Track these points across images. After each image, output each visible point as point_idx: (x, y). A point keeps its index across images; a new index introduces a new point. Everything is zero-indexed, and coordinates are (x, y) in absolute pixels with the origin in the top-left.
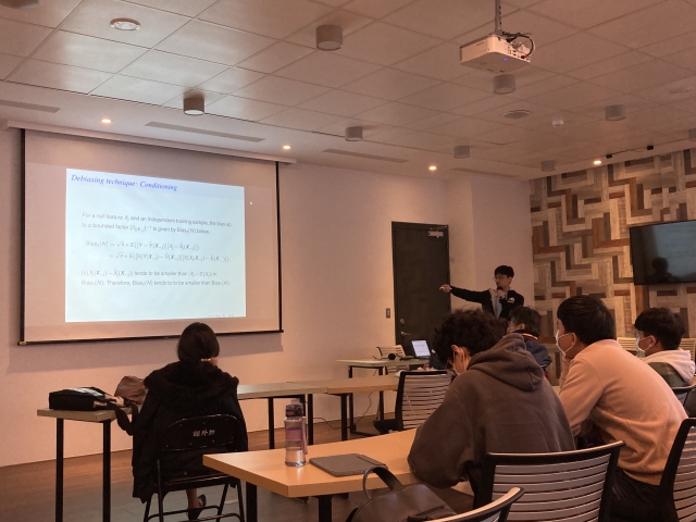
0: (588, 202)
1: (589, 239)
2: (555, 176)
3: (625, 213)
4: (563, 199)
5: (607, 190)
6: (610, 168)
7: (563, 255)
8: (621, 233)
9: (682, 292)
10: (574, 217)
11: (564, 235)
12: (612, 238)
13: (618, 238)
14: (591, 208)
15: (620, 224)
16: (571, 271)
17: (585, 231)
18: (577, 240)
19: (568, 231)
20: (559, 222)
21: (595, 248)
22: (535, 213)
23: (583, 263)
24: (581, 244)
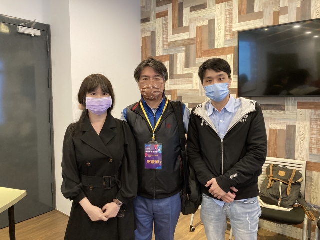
0: (193, 9)
1: (193, 48)
3: (232, 18)
4: (169, 8)
8: (226, 41)
9: (291, 107)
10: (179, 27)
11: (169, 44)
12: (216, 47)
13: (222, 46)
14: (196, 16)
15: (226, 31)
16: (173, 80)
17: (189, 39)
18: (181, 49)
19: (173, 40)
20: (166, 32)
21: (197, 57)
22: (144, 24)
23: (185, 73)
24: (184, 53)
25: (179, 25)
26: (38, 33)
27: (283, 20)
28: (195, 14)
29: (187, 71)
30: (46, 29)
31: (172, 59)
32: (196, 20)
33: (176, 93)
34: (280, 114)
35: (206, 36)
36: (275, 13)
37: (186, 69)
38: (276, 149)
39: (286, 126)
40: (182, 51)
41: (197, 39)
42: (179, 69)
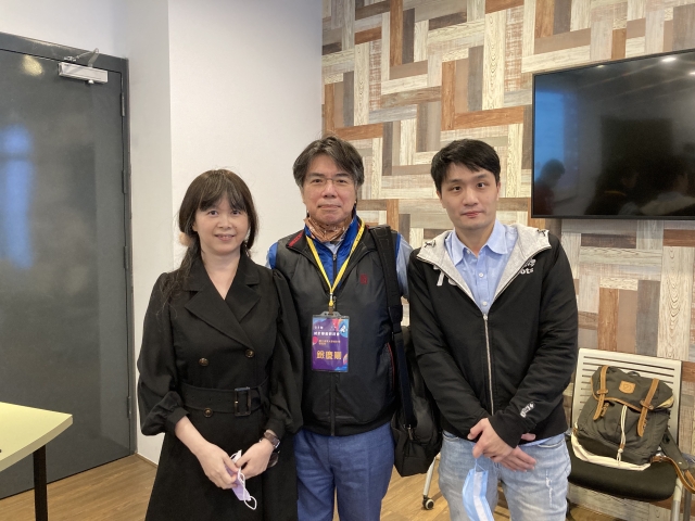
0: (436, 24)
1: (434, 109)
3: (520, 44)
4: (384, 21)
7: (377, 144)
8: (507, 94)
9: (648, 241)
10: (404, 62)
11: (383, 101)
12: (485, 107)
13: (499, 106)
14: (442, 38)
15: (507, 72)
16: (391, 178)
17: (427, 90)
18: (408, 111)
19: (392, 91)
20: (375, 74)
21: (444, 129)
22: (330, 56)
23: (416, 163)
24: (415, 120)
25: (404, 59)
26: (103, 76)
27: (634, 49)
28: (440, 35)
30: (118, 69)
31: (388, 132)
32: (442, 47)
33: (397, 207)
34: (625, 257)
35: (462, 83)
36: (616, 33)
37: (419, 154)
38: (614, 332)
39: (637, 281)
40: (410, 116)
41: (443, 90)
42: (403, 155)
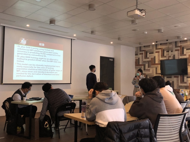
0: (150, 53)
2: (142, 46)
3: (159, 57)
4: (144, 52)
5: (155, 50)
6: (156, 45)
7: (143, 67)
8: (158, 62)
12: (156, 63)
16: (145, 71)
17: (149, 61)
18: (147, 63)
19: (145, 61)
20: (142, 58)
22: (136, 56)
25: (146, 57)
26: (112, 60)
29: (149, 69)
32: (151, 56)
35: (153, 60)
36: (168, 57)
